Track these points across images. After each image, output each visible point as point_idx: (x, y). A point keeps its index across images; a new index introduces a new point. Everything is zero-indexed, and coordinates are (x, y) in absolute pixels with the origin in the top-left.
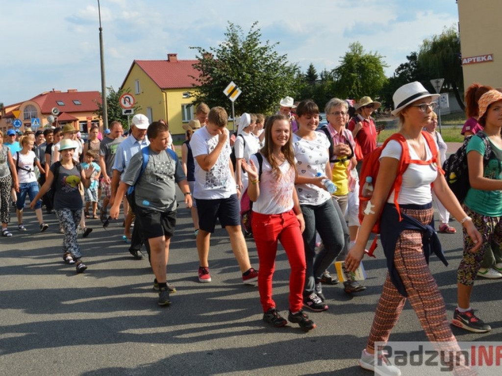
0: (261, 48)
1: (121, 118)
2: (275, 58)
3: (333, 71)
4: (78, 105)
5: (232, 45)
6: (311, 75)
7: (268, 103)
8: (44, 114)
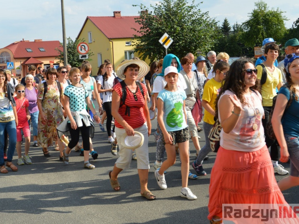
0: (188, 7)
1: (78, 62)
2: (199, 14)
3: (243, 24)
4: (43, 51)
5: (166, 4)
6: (226, 27)
7: (193, 49)
8: (15, 58)
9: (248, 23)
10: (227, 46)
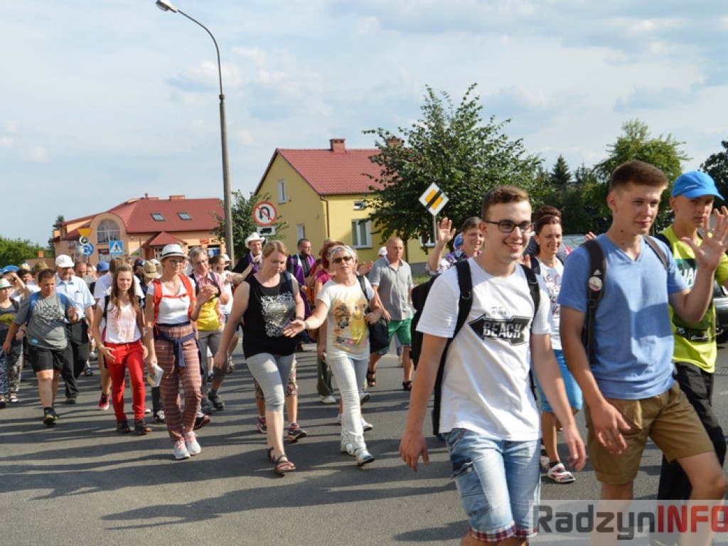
0: (482, 129)
2: (504, 145)
3: (596, 167)
4: (186, 220)
5: (433, 124)
6: (560, 173)
8: (130, 234)
9: (606, 166)
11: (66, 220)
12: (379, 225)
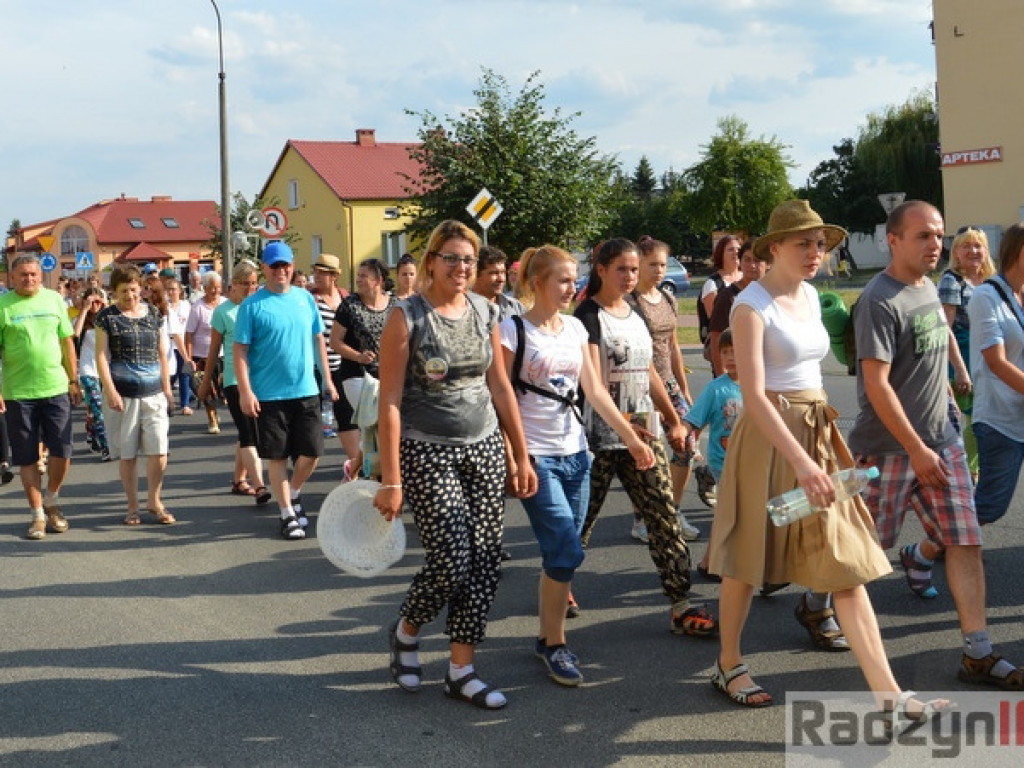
0: (545, 123)
2: (572, 144)
3: (687, 172)
4: (172, 227)
5: (486, 115)
6: (643, 178)
7: (555, 233)
8: (103, 244)
9: (698, 171)
10: (645, 227)
11: (23, 225)
12: (416, 239)
